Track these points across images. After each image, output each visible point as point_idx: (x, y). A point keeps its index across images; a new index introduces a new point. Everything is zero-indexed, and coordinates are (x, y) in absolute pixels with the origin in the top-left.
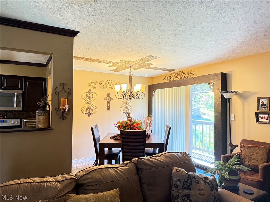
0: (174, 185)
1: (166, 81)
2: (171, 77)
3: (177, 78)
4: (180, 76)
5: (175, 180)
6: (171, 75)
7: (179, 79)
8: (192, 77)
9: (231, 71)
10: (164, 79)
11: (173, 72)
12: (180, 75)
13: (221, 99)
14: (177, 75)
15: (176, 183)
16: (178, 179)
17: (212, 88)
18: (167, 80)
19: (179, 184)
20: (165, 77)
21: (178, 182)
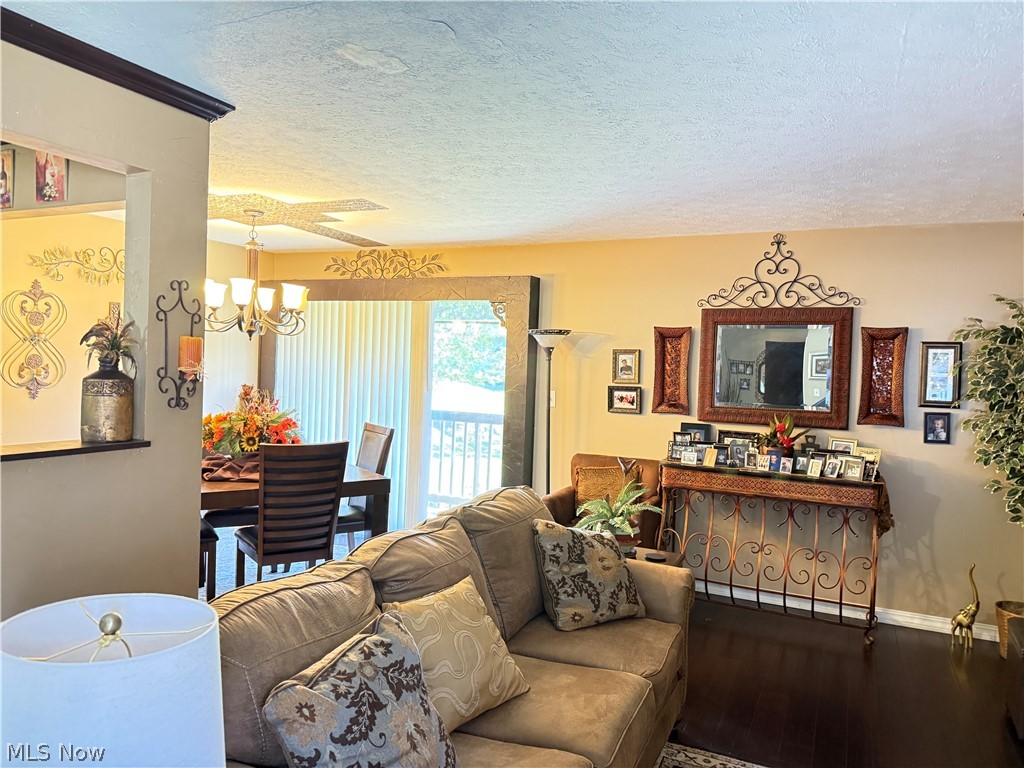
0: (547, 558)
1: (337, 276)
2: (359, 263)
3: (382, 271)
4: (393, 266)
5: (548, 546)
6: (359, 256)
7: (391, 275)
8: (435, 275)
9: (552, 276)
10: (328, 268)
11: (368, 249)
12: (395, 263)
13: (526, 350)
14: (382, 260)
15: (554, 553)
16: (555, 543)
17: (503, 315)
18: (340, 272)
19: (561, 554)
20: (335, 260)
21: (558, 550)
